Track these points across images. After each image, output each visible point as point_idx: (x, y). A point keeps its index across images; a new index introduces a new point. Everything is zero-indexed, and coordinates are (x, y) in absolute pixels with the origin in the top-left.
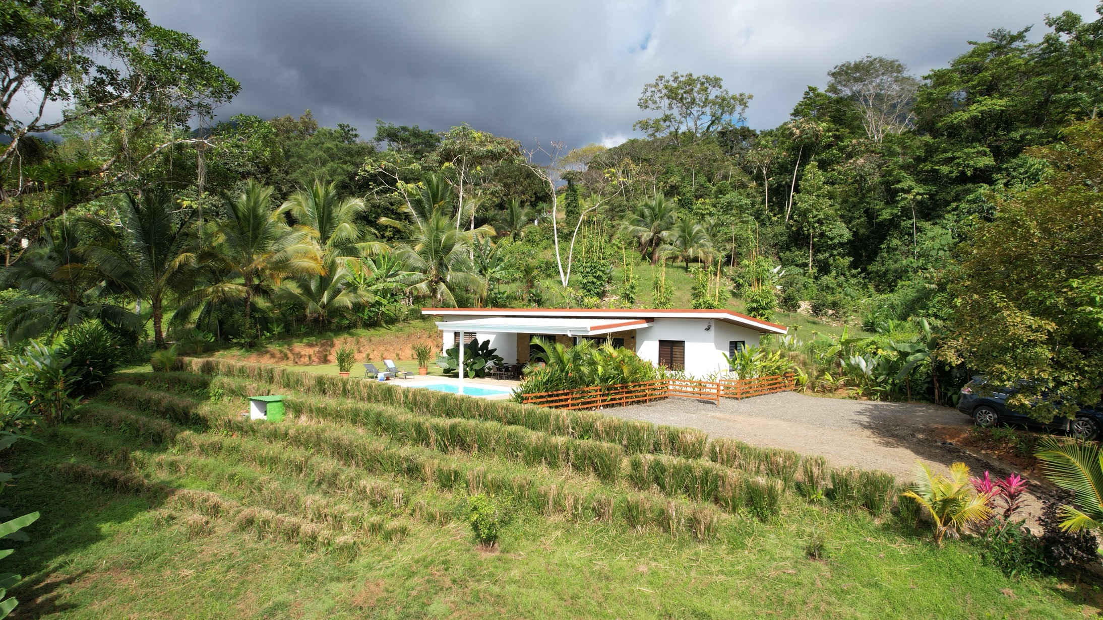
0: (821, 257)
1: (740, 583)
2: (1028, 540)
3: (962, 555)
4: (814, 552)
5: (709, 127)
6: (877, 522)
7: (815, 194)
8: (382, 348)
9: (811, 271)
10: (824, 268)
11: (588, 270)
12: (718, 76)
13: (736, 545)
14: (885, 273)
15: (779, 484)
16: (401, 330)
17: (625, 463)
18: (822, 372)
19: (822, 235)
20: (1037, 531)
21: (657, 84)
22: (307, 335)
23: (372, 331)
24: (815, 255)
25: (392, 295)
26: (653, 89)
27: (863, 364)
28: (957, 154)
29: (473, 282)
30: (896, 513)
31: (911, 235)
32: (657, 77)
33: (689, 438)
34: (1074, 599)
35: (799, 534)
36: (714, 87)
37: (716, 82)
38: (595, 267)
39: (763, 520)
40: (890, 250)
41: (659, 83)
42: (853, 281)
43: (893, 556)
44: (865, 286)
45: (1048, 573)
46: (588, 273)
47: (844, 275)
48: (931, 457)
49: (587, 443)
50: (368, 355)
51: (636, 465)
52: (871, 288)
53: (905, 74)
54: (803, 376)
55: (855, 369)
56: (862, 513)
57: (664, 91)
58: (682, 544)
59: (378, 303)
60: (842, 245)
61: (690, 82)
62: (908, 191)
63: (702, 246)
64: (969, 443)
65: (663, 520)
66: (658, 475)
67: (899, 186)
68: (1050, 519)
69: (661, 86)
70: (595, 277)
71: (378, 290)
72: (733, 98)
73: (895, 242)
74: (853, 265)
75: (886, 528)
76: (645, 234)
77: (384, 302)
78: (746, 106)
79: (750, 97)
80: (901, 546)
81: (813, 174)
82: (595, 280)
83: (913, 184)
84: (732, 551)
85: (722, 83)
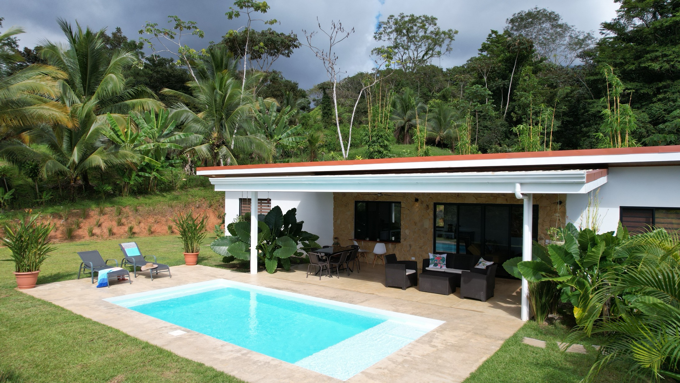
5: (423, 57)
7: (531, 92)
8: (151, 220)
11: (375, 138)
12: (434, 17)
16: (177, 198)
21: (388, 22)
22: (51, 203)
23: (141, 199)
25: (168, 158)
26: (385, 26)
29: (260, 146)
32: (388, 16)
36: (430, 24)
37: (432, 21)
38: (381, 136)
41: (390, 21)
46: (374, 142)
50: (131, 229)
53: (560, 22)
57: (394, 27)
59: (148, 167)
61: (413, 20)
69: (391, 23)
70: (381, 146)
71: (149, 151)
72: (444, 33)
76: (399, 121)
77: (158, 165)
78: (452, 40)
79: (456, 32)
81: (528, 76)
82: (382, 149)
85: (437, 22)
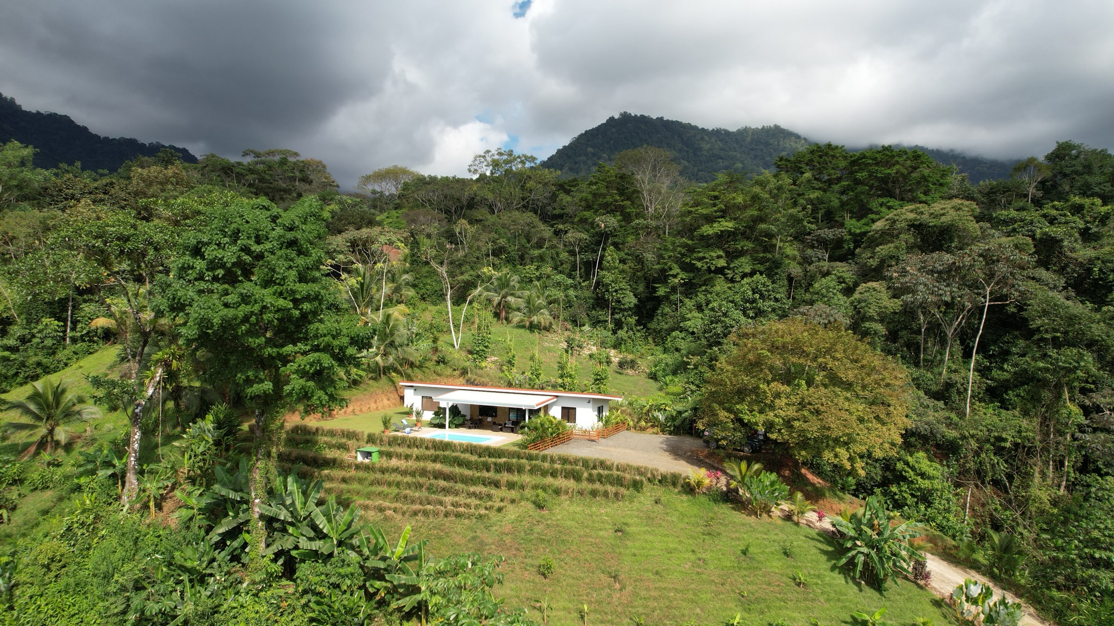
0: (617, 316)
1: (636, 513)
2: (722, 492)
3: (703, 499)
4: (657, 502)
6: (676, 490)
7: (613, 271)
9: (610, 326)
10: (619, 325)
11: (480, 341)
13: (631, 502)
14: (660, 331)
15: (644, 479)
17: (586, 475)
18: (639, 420)
19: (618, 301)
20: (725, 489)
21: (486, 157)
24: (612, 314)
27: (660, 417)
28: (707, 255)
30: (682, 486)
31: (676, 305)
32: (484, 150)
33: (608, 463)
34: (734, 509)
35: (651, 496)
38: (484, 340)
39: (638, 492)
40: (663, 315)
41: (487, 155)
42: (639, 334)
43: (682, 501)
44: (646, 338)
45: (727, 502)
46: (480, 343)
47: (632, 329)
48: (692, 464)
49: (568, 467)
51: (590, 475)
52: (650, 339)
54: (631, 423)
55: (656, 419)
56: (671, 488)
58: (613, 503)
60: (630, 309)
62: (675, 276)
63: (542, 314)
64: (706, 457)
65: (606, 494)
66: (600, 478)
67: (671, 273)
68: (728, 484)
69: (489, 159)
70: (484, 346)
73: (667, 310)
74: (639, 323)
75: (679, 492)
76: (495, 299)
80: (684, 498)
81: (611, 255)
82: (484, 348)
83: (679, 271)
84: (630, 503)
